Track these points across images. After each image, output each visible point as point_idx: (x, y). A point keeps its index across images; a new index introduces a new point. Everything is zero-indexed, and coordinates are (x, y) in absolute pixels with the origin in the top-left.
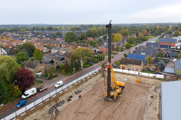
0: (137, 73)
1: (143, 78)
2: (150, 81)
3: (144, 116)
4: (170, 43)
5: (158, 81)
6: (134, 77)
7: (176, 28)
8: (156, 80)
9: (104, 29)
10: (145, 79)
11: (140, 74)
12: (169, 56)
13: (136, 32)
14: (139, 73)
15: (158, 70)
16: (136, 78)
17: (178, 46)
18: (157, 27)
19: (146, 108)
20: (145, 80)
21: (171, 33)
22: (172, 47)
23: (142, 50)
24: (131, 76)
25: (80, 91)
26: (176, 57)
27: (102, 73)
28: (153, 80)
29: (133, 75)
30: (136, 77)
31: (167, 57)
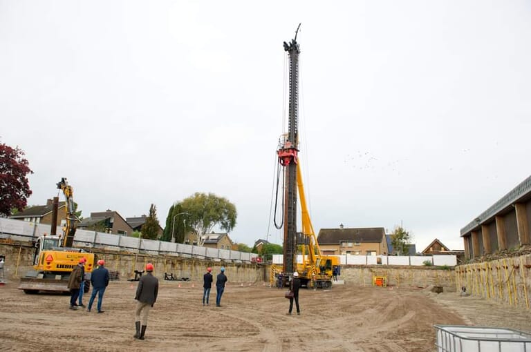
0: (372, 260)
1: (394, 272)
2: (419, 279)
5: (441, 273)
6: (366, 271)
8: (434, 272)
10: (401, 272)
11: (383, 264)
14: (379, 260)
16: (371, 273)
20: (400, 275)
24: (356, 270)
28: (427, 272)
29: (361, 267)
30: (372, 271)
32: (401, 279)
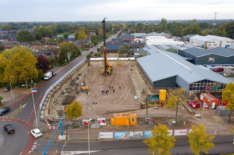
0: (116, 59)
1: (121, 62)
2: (126, 63)
3: (131, 77)
4: (130, 39)
5: (131, 62)
6: (115, 62)
7: (130, 26)
8: (130, 62)
9: (55, 27)
10: (123, 62)
12: (133, 48)
13: (91, 30)
14: (118, 59)
15: (131, 54)
17: (136, 41)
18: (112, 25)
19: (130, 74)
21: (128, 31)
22: (132, 42)
23: (113, 44)
24: (112, 62)
25: (81, 74)
26: (138, 48)
27: (88, 63)
28: (129, 62)
29: (114, 61)
31: (132, 48)
32: (123, 63)
